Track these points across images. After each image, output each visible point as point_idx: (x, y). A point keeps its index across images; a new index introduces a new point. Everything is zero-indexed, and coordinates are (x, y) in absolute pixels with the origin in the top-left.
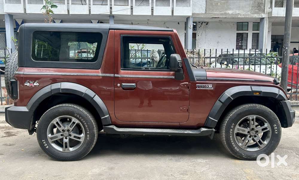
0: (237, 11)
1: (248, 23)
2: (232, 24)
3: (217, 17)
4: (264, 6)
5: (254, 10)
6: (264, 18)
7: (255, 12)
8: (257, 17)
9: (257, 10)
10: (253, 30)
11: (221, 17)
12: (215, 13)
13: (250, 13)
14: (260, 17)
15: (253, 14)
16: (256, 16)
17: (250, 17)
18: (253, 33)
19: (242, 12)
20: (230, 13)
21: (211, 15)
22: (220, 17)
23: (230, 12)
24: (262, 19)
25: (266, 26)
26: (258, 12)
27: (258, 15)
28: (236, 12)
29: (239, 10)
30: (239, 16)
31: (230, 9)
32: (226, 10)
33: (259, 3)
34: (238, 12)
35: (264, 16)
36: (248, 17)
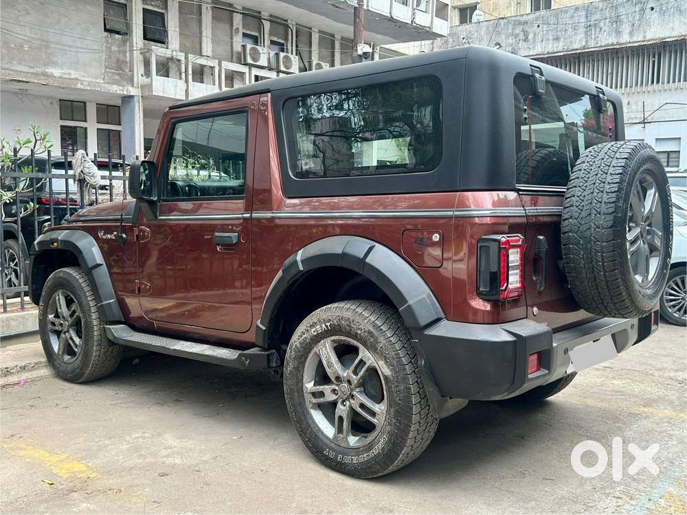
0: (72, 72)
1: (85, 103)
2: (49, 102)
3: (24, 80)
4: (131, 70)
5: (110, 75)
6: (133, 96)
7: (113, 79)
8: (118, 92)
9: (117, 77)
10: (98, 123)
11: (35, 81)
12: (19, 68)
13: (102, 81)
14: (125, 93)
15: (109, 83)
16: (116, 91)
17: (103, 90)
18: (98, 129)
19: (83, 76)
20: (56, 75)
21: (8, 71)
22: (32, 80)
23: (56, 72)
24: (127, 99)
25: (138, 115)
26: (120, 81)
27: (121, 88)
28: (70, 74)
29: (76, 69)
30: (79, 86)
31: (55, 64)
32: (46, 65)
33: (120, 62)
34: (74, 74)
35: (133, 91)
36: (99, 89)
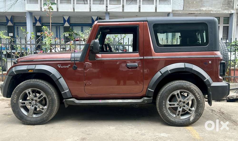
0: (210, 8)
1: (219, 18)
3: (193, 13)
4: (233, 4)
5: (224, 7)
6: (233, 13)
7: (226, 8)
8: (227, 13)
9: (227, 7)
10: (223, 24)
11: (197, 13)
12: (192, 9)
13: (221, 10)
14: (230, 12)
15: (223, 10)
16: (226, 12)
17: (221, 13)
18: (223, 26)
19: (214, 9)
20: (204, 10)
21: (188, 11)
22: (195, 13)
23: (204, 9)
24: (231, 14)
25: (234, 20)
26: (228, 9)
27: (228, 11)
28: (209, 9)
29: (211, 7)
30: (212, 12)
31: (204, 6)
32: (201, 7)
33: (229, 1)
34: (210, 9)
35: (233, 11)
36: (219, 13)
